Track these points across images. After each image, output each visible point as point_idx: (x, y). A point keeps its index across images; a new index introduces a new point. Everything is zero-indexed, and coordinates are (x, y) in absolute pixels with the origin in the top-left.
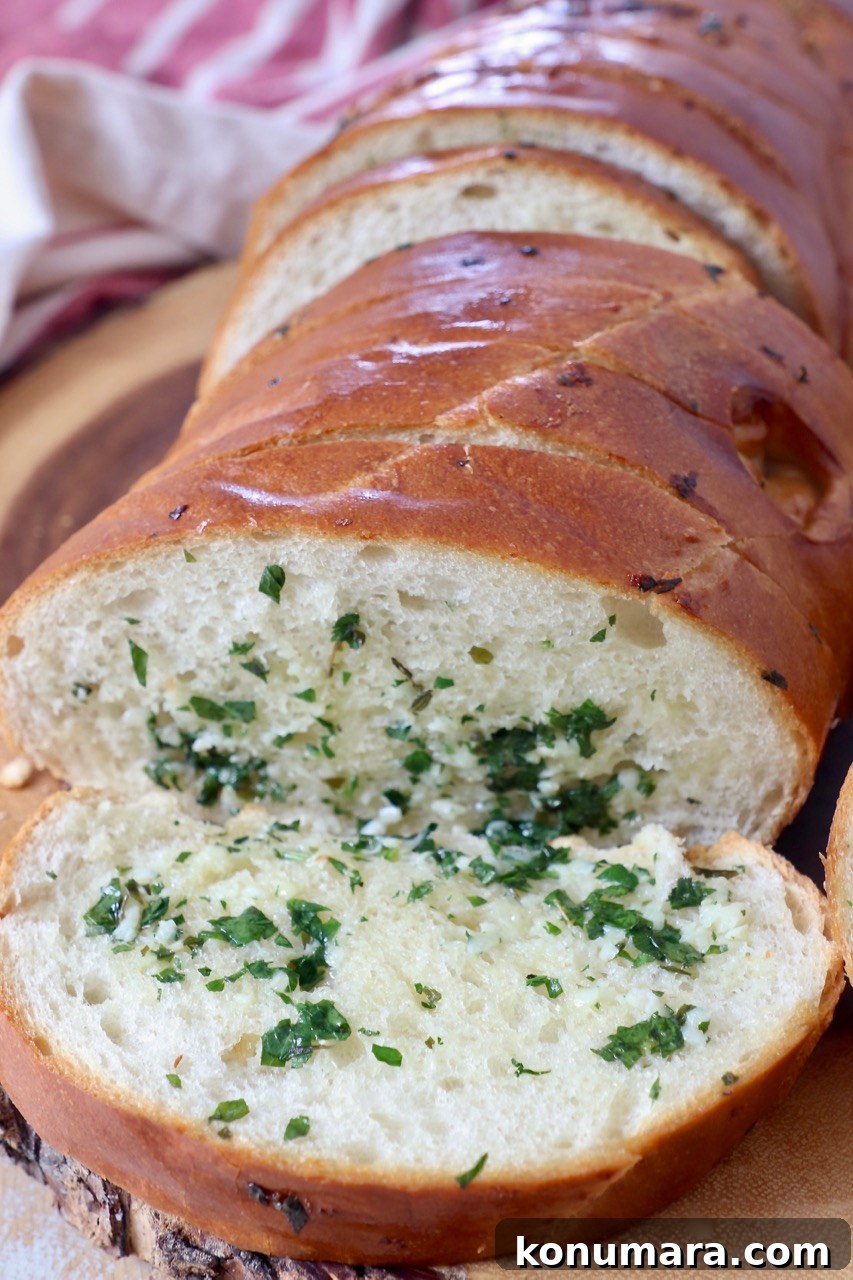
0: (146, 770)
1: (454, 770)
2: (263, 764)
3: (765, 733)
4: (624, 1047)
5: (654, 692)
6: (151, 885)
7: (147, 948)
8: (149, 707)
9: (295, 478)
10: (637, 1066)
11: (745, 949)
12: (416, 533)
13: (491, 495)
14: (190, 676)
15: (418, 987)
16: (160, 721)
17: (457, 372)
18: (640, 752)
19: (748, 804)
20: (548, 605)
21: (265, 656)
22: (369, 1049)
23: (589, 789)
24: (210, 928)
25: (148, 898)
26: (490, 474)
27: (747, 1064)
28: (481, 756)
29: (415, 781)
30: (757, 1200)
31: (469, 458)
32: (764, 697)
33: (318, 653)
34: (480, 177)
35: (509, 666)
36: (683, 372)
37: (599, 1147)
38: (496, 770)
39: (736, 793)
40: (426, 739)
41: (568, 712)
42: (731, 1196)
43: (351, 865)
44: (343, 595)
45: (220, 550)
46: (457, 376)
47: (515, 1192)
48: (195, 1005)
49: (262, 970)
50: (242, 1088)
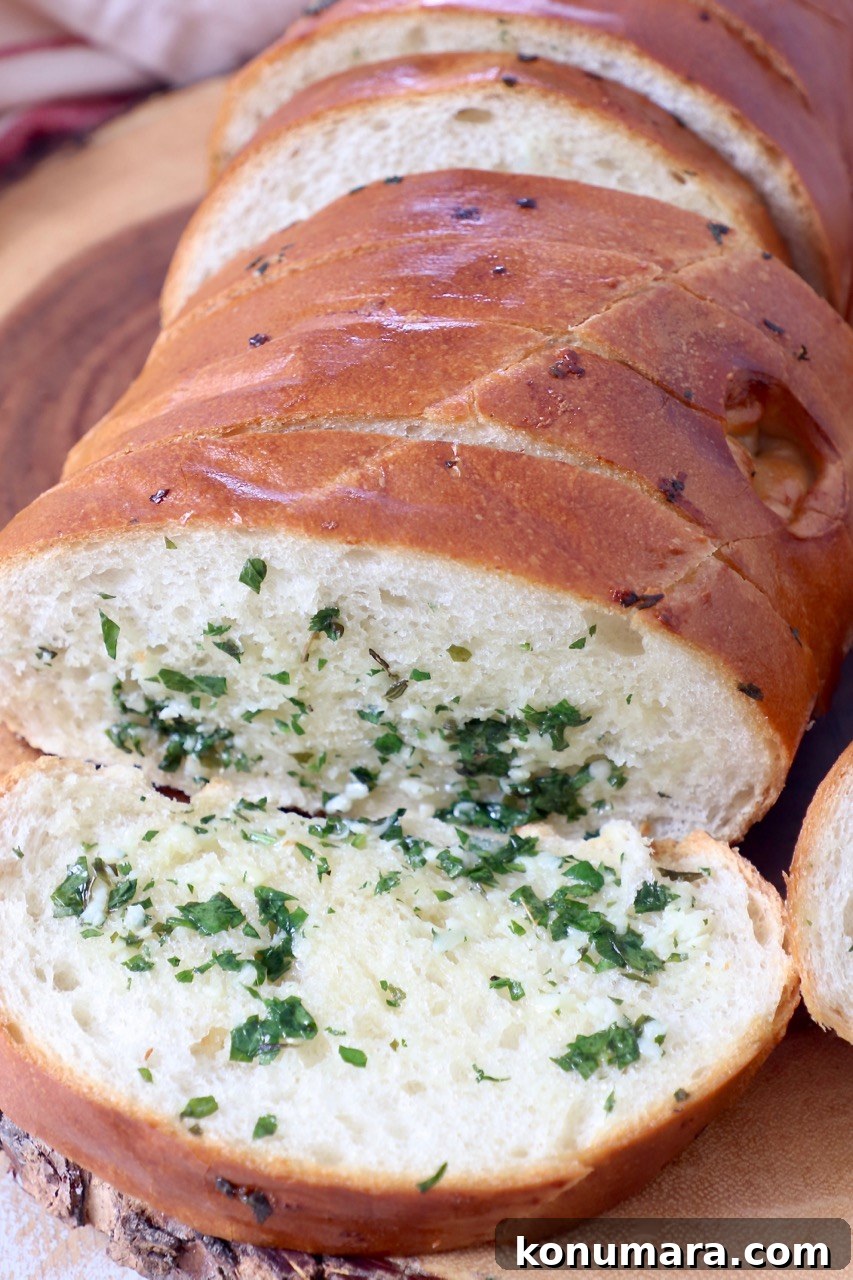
0: (109, 733)
1: (424, 754)
2: (230, 734)
3: (738, 740)
4: (582, 1056)
5: (630, 696)
6: (118, 864)
7: (116, 934)
8: (116, 674)
9: (280, 468)
10: (594, 1077)
11: (705, 958)
12: (402, 542)
13: (478, 502)
14: (162, 649)
15: (384, 984)
16: (126, 688)
17: (446, 357)
18: (613, 748)
19: (718, 801)
20: (530, 612)
21: (241, 639)
22: (336, 1049)
23: (560, 778)
24: (178, 914)
25: (114, 879)
26: (477, 477)
27: (699, 1081)
28: (453, 743)
29: (384, 761)
30: (702, 1202)
31: (457, 459)
32: (740, 707)
33: (294, 640)
34: (476, 101)
35: (487, 666)
36: (678, 357)
37: (553, 1157)
38: (468, 757)
39: (707, 791)
40: (398, 723)
41: (544, 709)
42: (678, 1197)
43: (319, 851)
44: (325, 592)
45: (203, 540)
46: (447, 362)
47: (472, 1198)
48: (165, 996)
49: (230, 961)
50: (210, 1082)
